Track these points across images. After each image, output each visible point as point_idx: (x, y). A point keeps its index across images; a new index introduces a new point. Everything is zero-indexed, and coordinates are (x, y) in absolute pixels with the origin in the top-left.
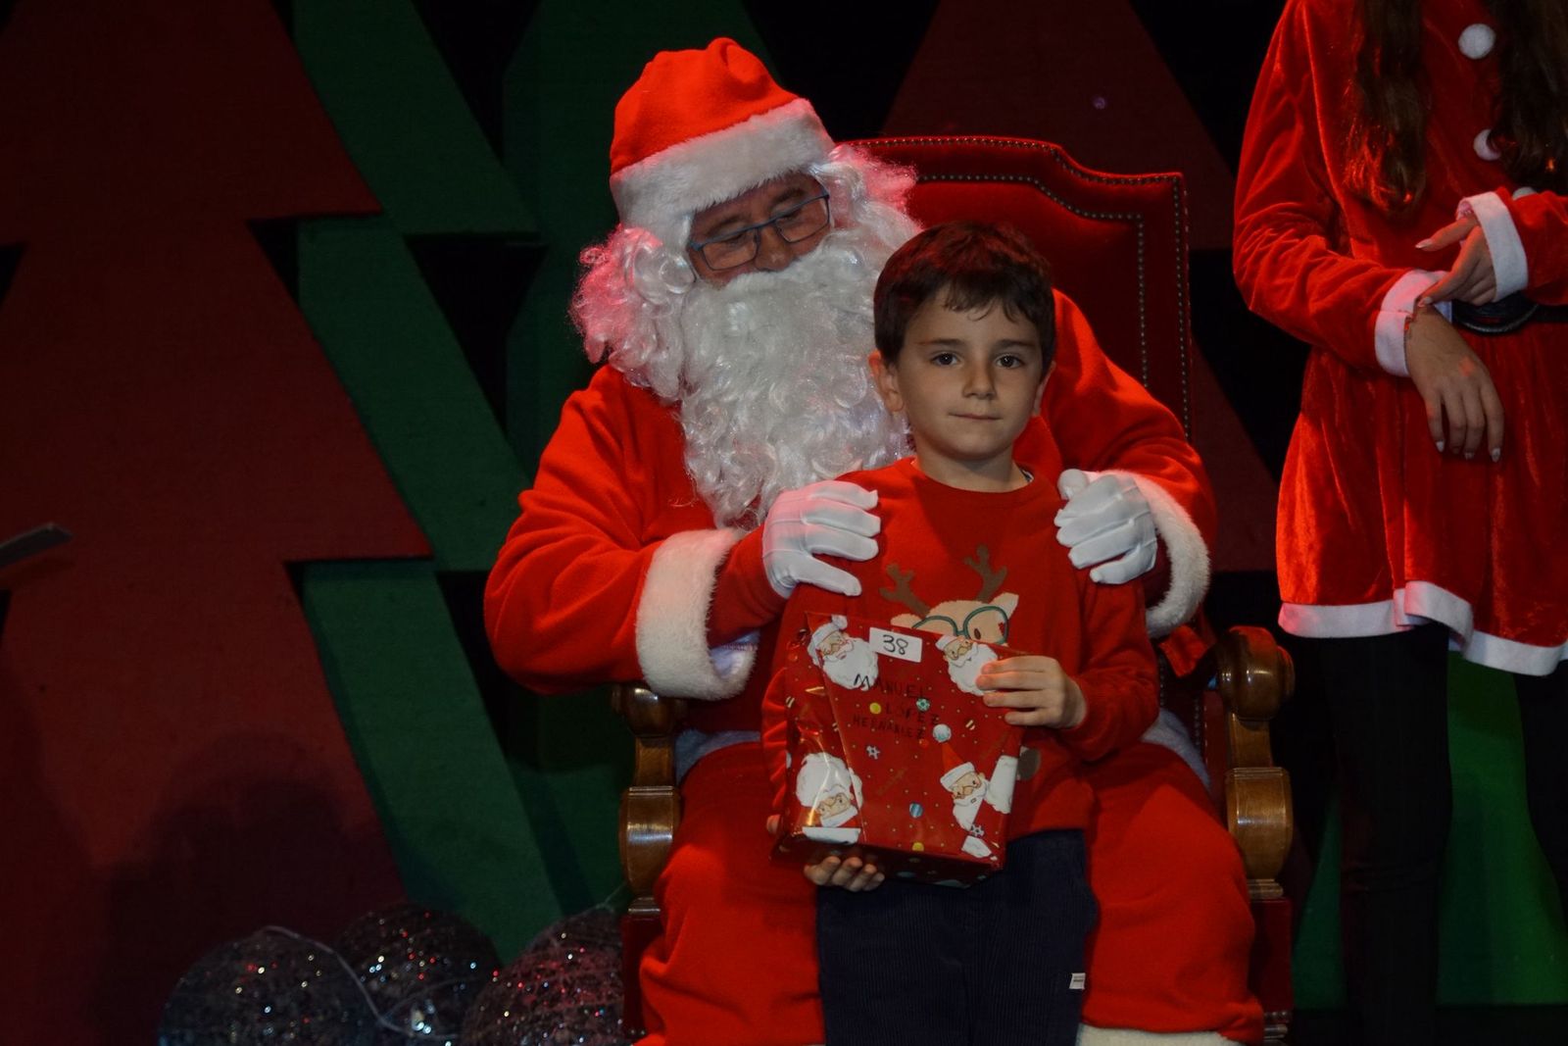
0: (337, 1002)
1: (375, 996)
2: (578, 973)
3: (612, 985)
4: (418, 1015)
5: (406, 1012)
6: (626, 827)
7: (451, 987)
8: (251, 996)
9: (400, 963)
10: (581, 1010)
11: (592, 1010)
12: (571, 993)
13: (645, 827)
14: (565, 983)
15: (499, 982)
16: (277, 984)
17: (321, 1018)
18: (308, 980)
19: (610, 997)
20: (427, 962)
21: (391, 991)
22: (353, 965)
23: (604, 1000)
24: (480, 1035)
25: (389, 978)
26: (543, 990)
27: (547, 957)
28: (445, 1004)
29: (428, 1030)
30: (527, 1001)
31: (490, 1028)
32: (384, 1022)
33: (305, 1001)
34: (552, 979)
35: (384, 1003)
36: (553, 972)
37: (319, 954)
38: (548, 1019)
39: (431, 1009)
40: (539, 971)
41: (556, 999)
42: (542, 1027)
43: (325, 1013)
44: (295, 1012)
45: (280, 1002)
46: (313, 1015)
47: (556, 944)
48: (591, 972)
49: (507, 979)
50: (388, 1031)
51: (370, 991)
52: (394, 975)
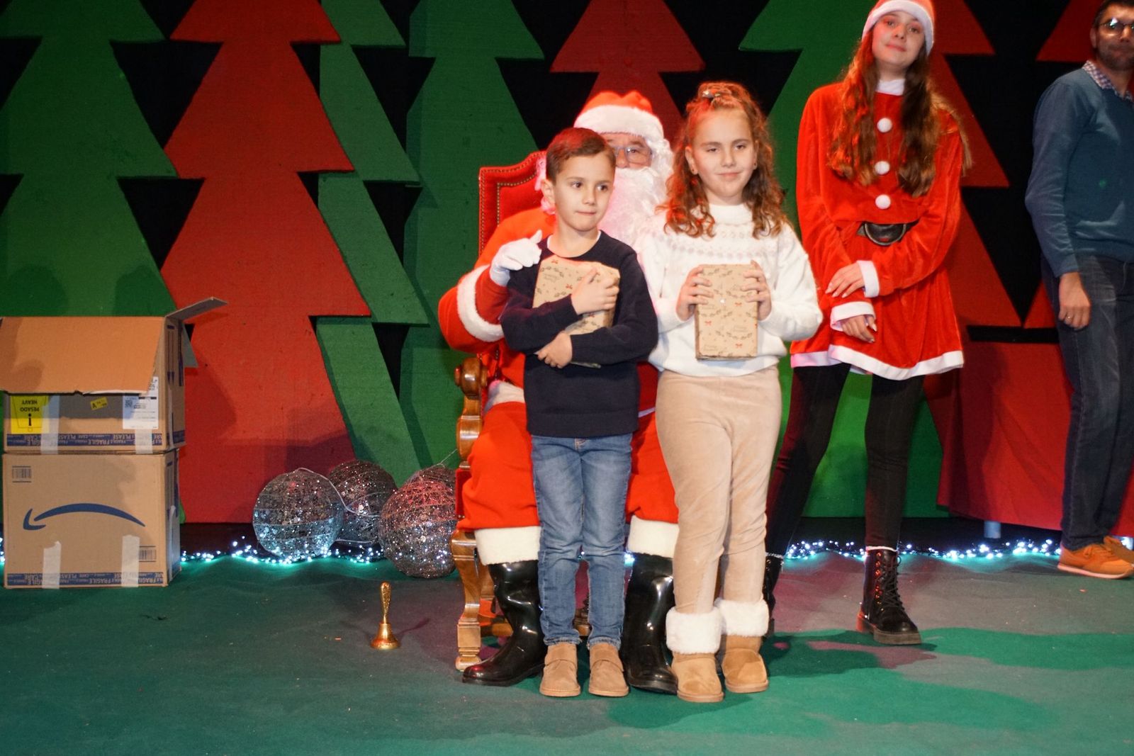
0: (329, 500)
1: (344, 498)
2: (431, 491)
3: (445, 497)
4: (361, 507)
5: (356, 505)
6: (459, 433)
7: (375, 496)
8: (293, 496)
9: (355, 485)
10: (431, 507)
11: (436, 507)
12: (428, 500)
13: (468, 432)
14: (425, 495)
15: (398, 494)
16: (304, 492)
17: (322, 506)
18: (317, 490)
19: (444, 502)
20: (366, 485)
21: (351, 496)
22: (335, 485)
23: (441, 503)
24: (389, 515)
25: (349, 491)
26: (416, 498)
27: (418, 485)
28: (373, 502)
29: (365, 513)
30: (409, 502)
31: (394, 513)
32: (347, 509)
33: (315, 499)
34: (420, 493)
35: (348, 501)
36: (420, 491)
37: (322, 480)
38: (417, 510)
39: (367, 505)
40: (414, 490)
41: (421, 502)
42: (416, 513)
43: (324, 504)
44: (311, 503)
45: (305, 500)
46: (319, 505)
47: (422, 479)
48: (436, 491)
49: (401, 493)
50: (349, 512)
51: (342, 495)
52: (352, 490)
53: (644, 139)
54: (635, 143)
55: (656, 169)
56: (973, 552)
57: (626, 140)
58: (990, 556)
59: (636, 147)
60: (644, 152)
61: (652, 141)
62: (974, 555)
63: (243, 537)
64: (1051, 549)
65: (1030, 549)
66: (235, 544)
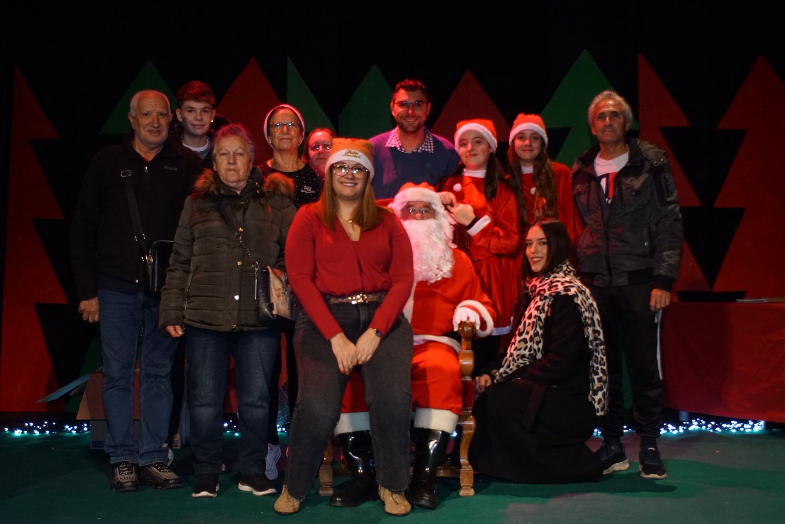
53: (430, 203)
54: (426, 206)
55: (438, 220)
56: (665, 430)
57: (421, 205)
58: (675, 432)
59: (427, 209)
60: (431, 212)
61: (435, 206)
62: (666, 431)
63: (231, 421)
64: (714, 427)
65: (701, 426)
66: (226, 425)
